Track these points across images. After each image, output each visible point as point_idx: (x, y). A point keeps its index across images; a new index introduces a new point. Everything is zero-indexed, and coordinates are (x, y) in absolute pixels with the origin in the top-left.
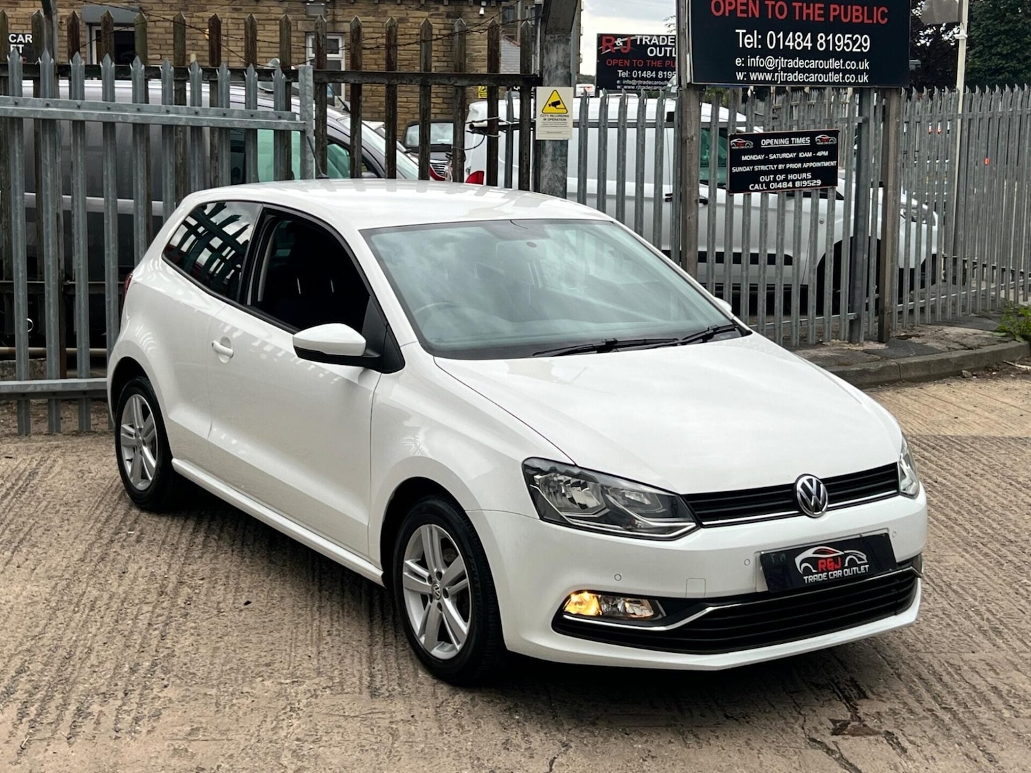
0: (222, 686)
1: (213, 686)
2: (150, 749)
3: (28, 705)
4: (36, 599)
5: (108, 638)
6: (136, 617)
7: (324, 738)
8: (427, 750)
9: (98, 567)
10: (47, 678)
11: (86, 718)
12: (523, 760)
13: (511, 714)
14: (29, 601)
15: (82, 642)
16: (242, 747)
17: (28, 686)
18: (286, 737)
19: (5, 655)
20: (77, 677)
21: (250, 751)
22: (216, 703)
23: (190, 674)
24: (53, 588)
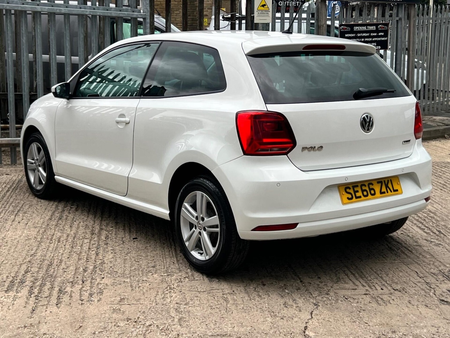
0: (132, 277)
1: (127, 278)
2: (101, 309)
3: (33, 288)
4: (30, 237)
5: (69, 255)
6: (82, 245)
7: (190, 303)
8: (245, 308)
9: (59, 222)
10: (41, 275)
11: (64, 294)
12: (296, 312)
13: (283, 290)
14: (27, 238)
15: (56, 257)
16: (149, 308)
17: (32, 279)
18: (170, 302)
19: (18, 264)
20: (56, 274)
21: (153, 310)
22: (131, 286)
23: (115, 272)
24: (38, 232)
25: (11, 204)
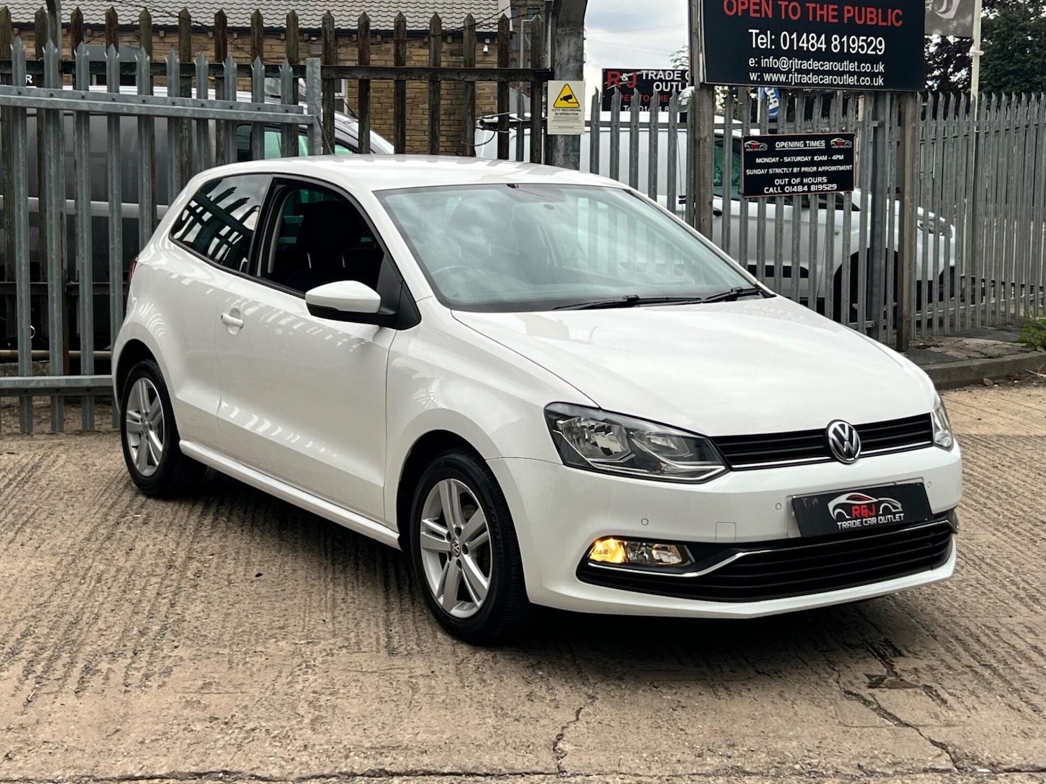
0: (234, 646)
1: (225, 646)
2: (162, 701)
3: (34, 664)
4: (40, 573)
5: (115, 605)
6: (144, 588)
7: (342, 691)
8: (448, 701)
9: (104, 545)
10: (53, 641)
11: (94, 674)
12: (548, 710)
13: (533, 670)
14: (34, 574)
15: (89, 609)
16: (256, 699)
17: (34, 647)
18: (302, 690)
19: (10, 621)
20: (84, 640)
21: (265, 703)
22: (229, 661)
23: (201, 636)
24: (58, 563)
25: (11, 509)
